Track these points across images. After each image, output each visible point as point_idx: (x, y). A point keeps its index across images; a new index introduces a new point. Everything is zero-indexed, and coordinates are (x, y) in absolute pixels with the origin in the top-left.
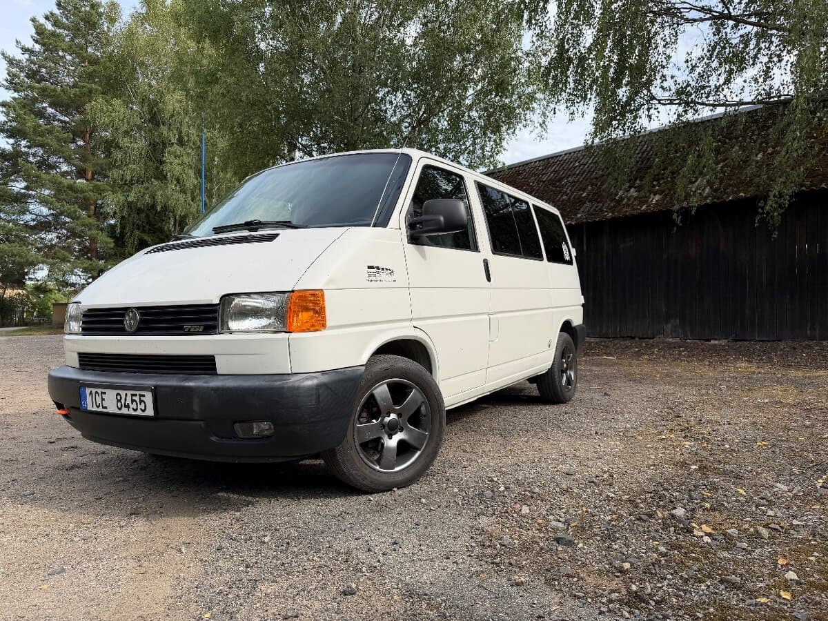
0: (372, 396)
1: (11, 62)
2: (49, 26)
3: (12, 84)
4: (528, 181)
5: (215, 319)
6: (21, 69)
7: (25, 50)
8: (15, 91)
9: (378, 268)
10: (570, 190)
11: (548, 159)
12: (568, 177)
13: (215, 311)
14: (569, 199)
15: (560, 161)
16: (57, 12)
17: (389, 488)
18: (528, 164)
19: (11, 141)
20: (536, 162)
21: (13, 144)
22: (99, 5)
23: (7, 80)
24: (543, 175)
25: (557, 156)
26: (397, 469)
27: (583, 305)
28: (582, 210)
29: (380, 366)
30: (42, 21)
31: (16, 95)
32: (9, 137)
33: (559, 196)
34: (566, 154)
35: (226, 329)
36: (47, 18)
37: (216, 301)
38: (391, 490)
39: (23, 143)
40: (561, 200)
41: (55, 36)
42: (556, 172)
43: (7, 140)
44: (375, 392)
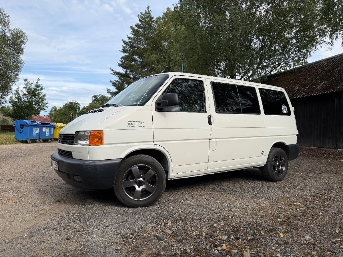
0: (131, 171)
1: (125, 42)
2: (136, 28)
3: (124, 51)
4: (317, 71)
5: (73, 139)
6: (128, 45)
7: (129, 38)
8: (126, 53)
9: (134, 122)
10: (337, 74)
11: (330, 59)
12: (338, 68)
13: (74, 137)
14: (336, 79)
15: (336, 60)
16: (139, 23)
17: (136, 206)
18: (319, 62)
19: (125, 70)
20: (323, 61)
21: (125, 71)
22: (153, 18)
23: (122, 49)
24: (325, 67)
25: (335, 57)
26: (140, 199)
27: (297, 135)
28: (341, 84)
29: (134, 159)
30: (134, 27)
31: (126, 54)
32: (124, 69)
33: (331, 78)
34: (339, 56)
35: (77, 143)
36: (136, 26)
37: (74, 133)
38: (138, 207)
39: (129, 71)
40: (331, 79)
41: (137, 31)
42: (333, 66)
43: (124, 70)
44: (132, 169)
